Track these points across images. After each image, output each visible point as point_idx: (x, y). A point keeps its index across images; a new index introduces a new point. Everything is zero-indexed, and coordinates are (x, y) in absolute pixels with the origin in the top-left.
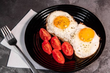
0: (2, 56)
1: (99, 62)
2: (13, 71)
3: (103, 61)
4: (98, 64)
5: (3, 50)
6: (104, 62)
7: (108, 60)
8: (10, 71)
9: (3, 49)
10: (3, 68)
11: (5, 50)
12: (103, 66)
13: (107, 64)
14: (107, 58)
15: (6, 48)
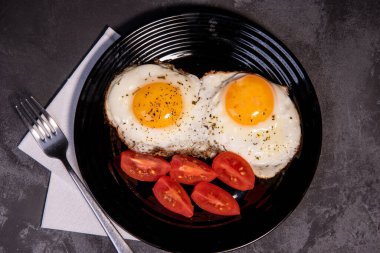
0: (25, 191)
1: (310, 225)
2: (60, 242)
3: (321, 224)
4: (307, 234)
5: (27, 171)
6: (325, 227)
7: (338, 219)
8: (52, 242)
9: (28, 167)
10: (30, 230)
11: (32, 171)
12: (320, 240)
13: (333, 232)
14: (334, 212)
15: (36, 164)
